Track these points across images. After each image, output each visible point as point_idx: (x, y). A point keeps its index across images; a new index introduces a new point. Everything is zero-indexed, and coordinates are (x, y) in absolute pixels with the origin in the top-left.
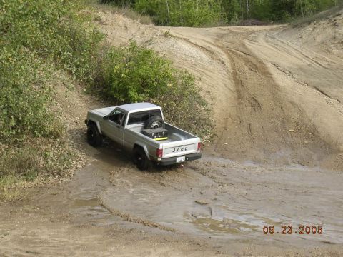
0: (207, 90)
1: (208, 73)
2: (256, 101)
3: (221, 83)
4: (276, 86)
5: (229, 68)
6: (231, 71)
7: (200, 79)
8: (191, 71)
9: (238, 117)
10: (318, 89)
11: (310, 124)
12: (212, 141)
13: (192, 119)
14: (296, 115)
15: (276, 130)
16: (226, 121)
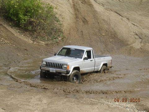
0: (60, 14)
1: (60, 5)
2: (85, 19)
3: (67, 11)
4: (95, 11)
5: (71, 2)
6: (72, 4)
7: (56, 8)
8: (51, 4)
9: (76, 27)
10: (117, 13)
11: (112, 31)
12: (63, 40)
13: (52, 29)
14: (106, 26)
15: (96, 34)
16: (70, 30)
